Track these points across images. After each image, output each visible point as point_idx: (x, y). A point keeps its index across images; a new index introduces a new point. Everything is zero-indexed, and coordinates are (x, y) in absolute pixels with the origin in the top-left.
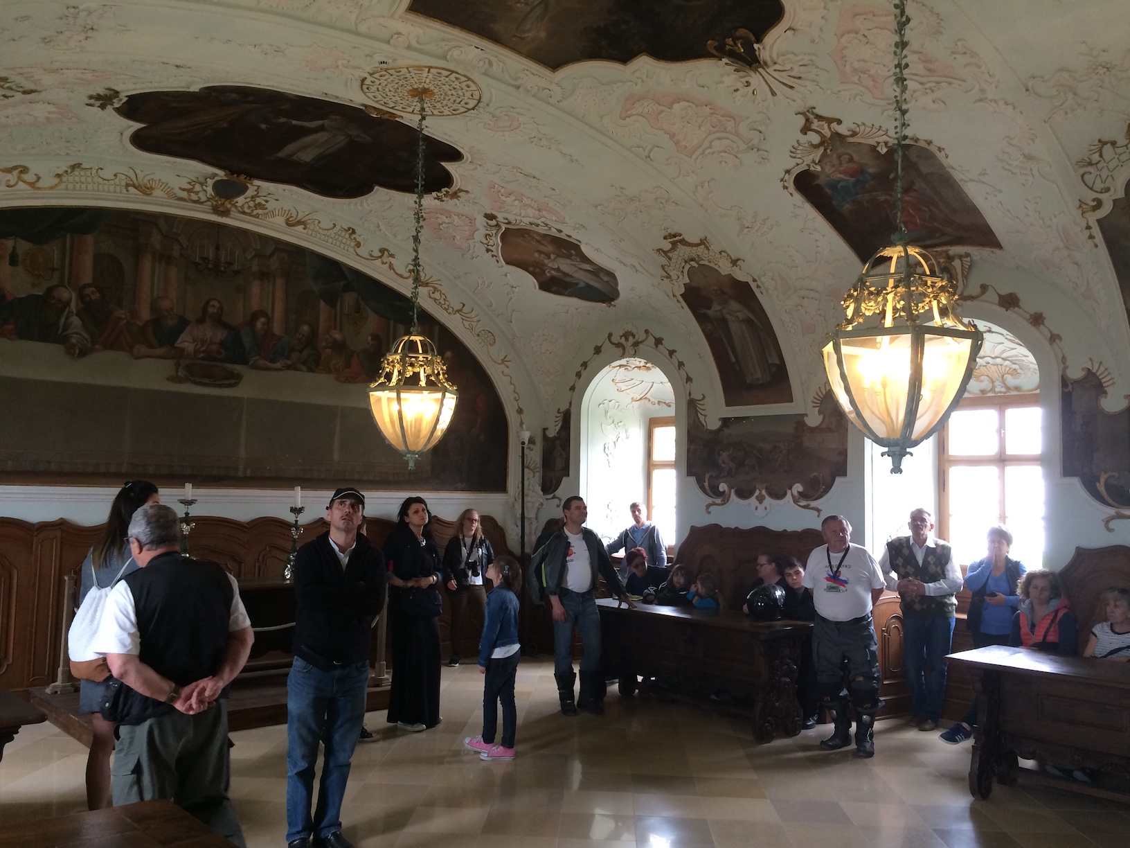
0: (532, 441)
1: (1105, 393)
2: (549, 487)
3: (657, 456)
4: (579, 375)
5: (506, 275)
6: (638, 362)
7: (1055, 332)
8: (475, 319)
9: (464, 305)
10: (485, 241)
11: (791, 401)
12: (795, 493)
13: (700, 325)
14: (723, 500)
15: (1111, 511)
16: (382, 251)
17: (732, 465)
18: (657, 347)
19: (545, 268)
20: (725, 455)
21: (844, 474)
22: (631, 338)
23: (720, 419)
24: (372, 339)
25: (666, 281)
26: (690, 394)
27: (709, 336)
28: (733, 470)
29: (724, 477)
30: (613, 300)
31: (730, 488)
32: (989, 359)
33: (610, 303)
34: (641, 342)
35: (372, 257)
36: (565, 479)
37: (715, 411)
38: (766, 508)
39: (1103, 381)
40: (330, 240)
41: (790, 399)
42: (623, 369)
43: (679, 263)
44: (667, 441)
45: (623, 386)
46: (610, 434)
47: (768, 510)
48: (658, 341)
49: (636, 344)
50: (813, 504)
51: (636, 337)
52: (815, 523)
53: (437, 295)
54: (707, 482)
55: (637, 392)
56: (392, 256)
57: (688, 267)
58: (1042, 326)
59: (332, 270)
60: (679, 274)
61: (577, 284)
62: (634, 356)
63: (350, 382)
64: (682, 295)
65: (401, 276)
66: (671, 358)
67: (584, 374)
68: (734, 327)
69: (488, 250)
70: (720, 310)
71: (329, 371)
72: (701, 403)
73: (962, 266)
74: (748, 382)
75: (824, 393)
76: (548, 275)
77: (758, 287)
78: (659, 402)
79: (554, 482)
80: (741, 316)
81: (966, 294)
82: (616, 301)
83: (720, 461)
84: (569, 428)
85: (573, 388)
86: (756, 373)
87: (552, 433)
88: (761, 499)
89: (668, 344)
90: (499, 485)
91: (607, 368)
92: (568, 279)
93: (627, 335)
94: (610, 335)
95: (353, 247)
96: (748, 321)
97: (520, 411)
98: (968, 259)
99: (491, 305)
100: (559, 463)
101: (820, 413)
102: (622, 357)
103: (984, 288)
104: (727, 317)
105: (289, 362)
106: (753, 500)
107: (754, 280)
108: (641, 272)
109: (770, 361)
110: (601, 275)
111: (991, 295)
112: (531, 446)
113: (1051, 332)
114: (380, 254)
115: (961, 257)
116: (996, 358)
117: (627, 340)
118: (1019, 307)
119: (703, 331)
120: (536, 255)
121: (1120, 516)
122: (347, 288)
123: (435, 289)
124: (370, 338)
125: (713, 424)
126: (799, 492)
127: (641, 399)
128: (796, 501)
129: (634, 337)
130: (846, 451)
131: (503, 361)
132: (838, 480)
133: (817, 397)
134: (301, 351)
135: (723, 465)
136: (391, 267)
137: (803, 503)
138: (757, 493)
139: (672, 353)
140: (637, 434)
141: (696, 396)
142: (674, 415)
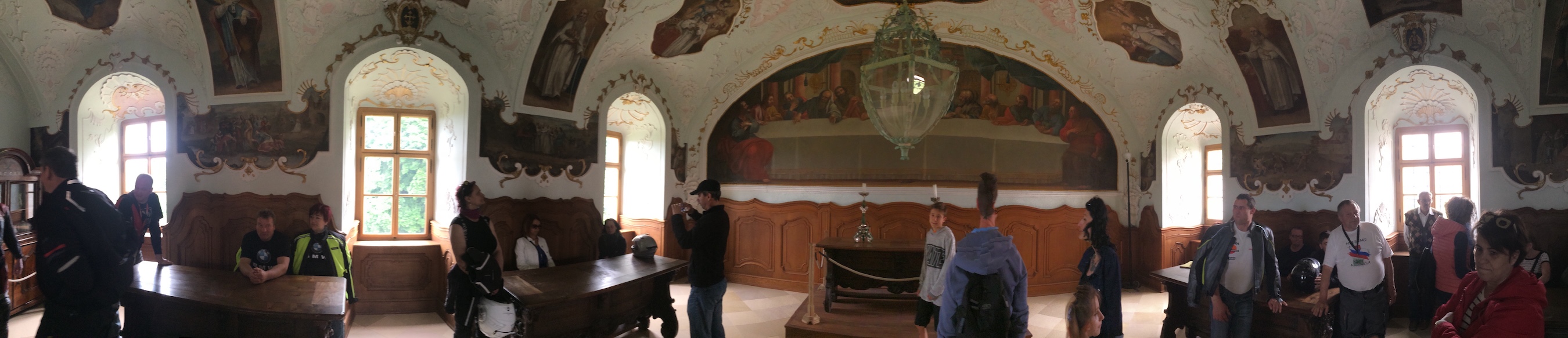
0: (1133, 160)
1: (1518, 115)
2: (1145, 187)
3: (1210, 168)
4: (1160, 118)
5: (1106, 51)
6: (1197, 106)
7: (1488, 76)
8: (1091, 87)
9: (1080, 77)
10: (1085, 22)
11: (1309, 121)
12: (1313, 186)
13: (1240, 67)
14: (1258, 192)
15: (1523, 187)
16: (1026, 42)
17: (1263, 168)
18: (1209, 94)
19: (1131, 39)
20: (1258, 162)
21: (1349, 171)
22: (1192, 90)
23: (1254, 137)
24: (1020, 99)
25: (1215, 26)
26: (1232, 123)
27: (1246, 75)
28: (1265, 171)
29: (1257, 177)
30: (1179, 62)
31: (1263, 183)
32: (1430, 102)
33: (1177, 65)
34: (1199, 92)
35: (1018, 49)
36: (1153, 183)
37: (1251, 131)
38: (1290, 196)
39: (1517, 107)
40: (986, 39)
41: (1308, 121)
42: (1187, 112)
43: (1225, 6)
44: (1216, 159)
45: (1188, 125)
46: (1181, 154)
47: (1292, 197)
48: (1210, 90)
49: (1195, 94)
50: (1327, 193)
51: (1196, 89)
52: (1332, 206)
53: (1063, 72)
54: (1245, 180)
55: (1197, 129)
56: (1032, 46)
57: (1232, 8)
58: (1479, 73)
59: (987, 57)
60: (1225, 18)
61: (1154, 51)
62: (1194, 101)
63: (1001, 125)
64: (1227, 40)
65: (1039, 60)
66: (1218, 99)
67: (1163, 117)
68: (1267, 65)
69: (1089, 30)
70: (1257, 51)
71: (988, 119)
72: (1240, 127)
73: (1430, 29)
74: (1276, 109)
75: (1334, 116)
76: (1134, 46)
77: (1289, 25)
78: (1211, 136)
79: (1147, 184)
80: (1272, 54)
81: (1431, 49)
82: (1181, 63)
83: (1255, 166)
84: (1155, 151)
85: (1157, 127)
86: (1282, 102)
87: (1145, 155)
88: (1286, 190)
89: (1216, 91)
90: (1114, 187)
91: (1177, 112)
92: (1148, 48)
93: (1189, 89)
94: (1179, 90)
95: (1004, 43)
96: (1278, 60)
97: (1126, 143)
98: (1435, 24)
99: (1100, 76)
100: (1150, 172)
101: (1331, 130)
102: (1186, 103)
103: (1443, 46)
104: (1262, 57)
105: (954, 113)
106: (1281, 192)
107: (1287, 19)
108: (1197, 26)
109: (1294, 92)
110: (1169, 39)
111: (1447, 51)
112: (1134, 163)
113: (1485, 77)
114: (1024, 46)
115: (1430, 22)
116: (1435, 101)
117: (1189, 92)
118: (1465, 60)
119: (1243, 71)
120: (1123, 27)
121: (1527, 189)
122: (1000, 68)
123: (1062, 67)
124: (1018, 98)
125: (1249, 140)
126: (1315, 185)
127: (1199, 134)
128: (1313, 191)
129: (1194, 89)
130: (1351, 156)
131: (1112, 113)
132: (1345, 176)
133: (1328, 119)
134: (962, 106)
135: (1258, 169)
136: (1033, 54)
137: (1318, 192)
138: (1283, 186)
139: (1218, 96)
140: (1198, 154)
141: (1237, 123)
142: (1221, 143)
